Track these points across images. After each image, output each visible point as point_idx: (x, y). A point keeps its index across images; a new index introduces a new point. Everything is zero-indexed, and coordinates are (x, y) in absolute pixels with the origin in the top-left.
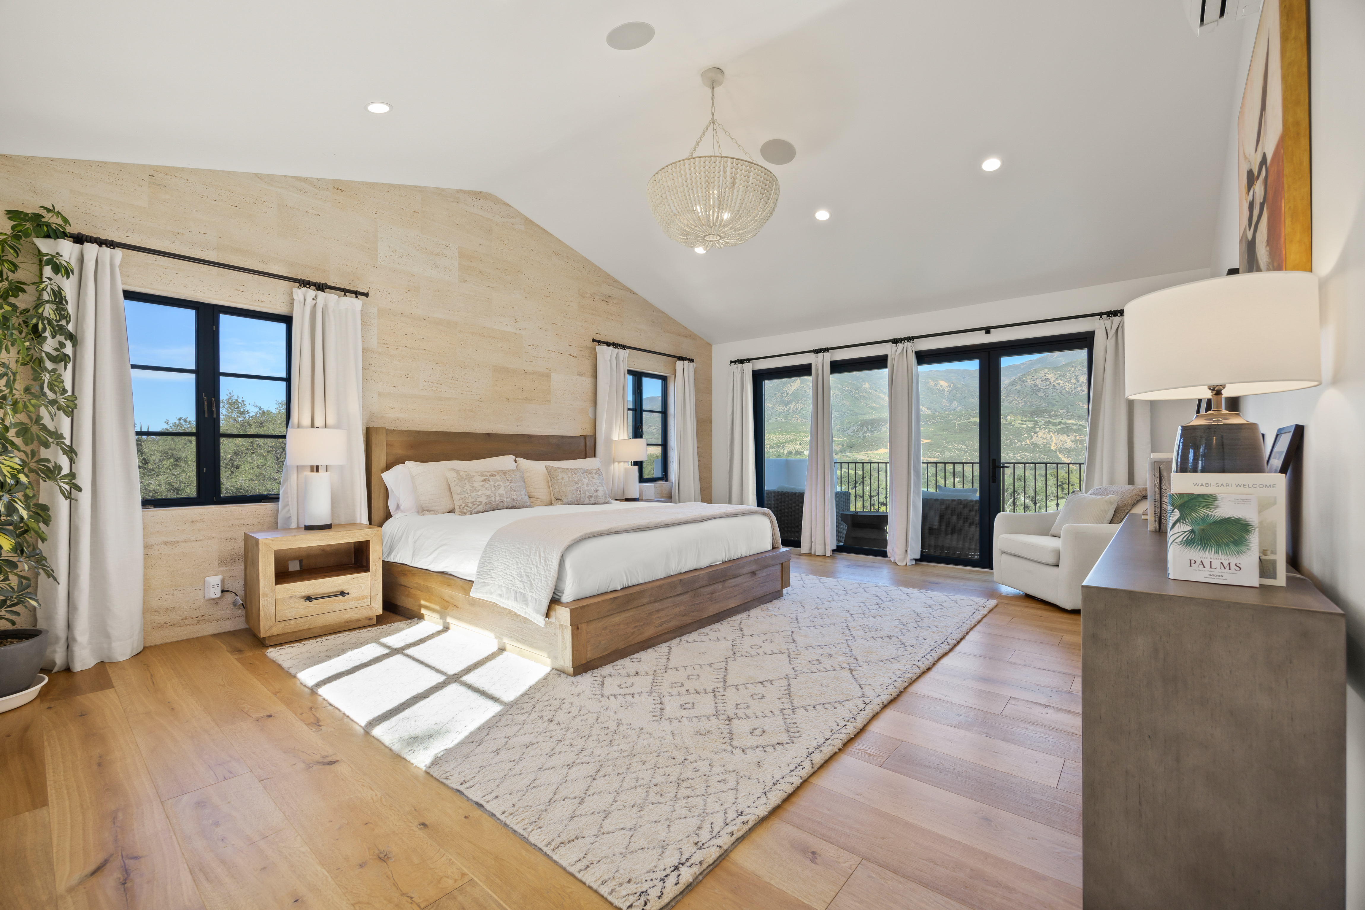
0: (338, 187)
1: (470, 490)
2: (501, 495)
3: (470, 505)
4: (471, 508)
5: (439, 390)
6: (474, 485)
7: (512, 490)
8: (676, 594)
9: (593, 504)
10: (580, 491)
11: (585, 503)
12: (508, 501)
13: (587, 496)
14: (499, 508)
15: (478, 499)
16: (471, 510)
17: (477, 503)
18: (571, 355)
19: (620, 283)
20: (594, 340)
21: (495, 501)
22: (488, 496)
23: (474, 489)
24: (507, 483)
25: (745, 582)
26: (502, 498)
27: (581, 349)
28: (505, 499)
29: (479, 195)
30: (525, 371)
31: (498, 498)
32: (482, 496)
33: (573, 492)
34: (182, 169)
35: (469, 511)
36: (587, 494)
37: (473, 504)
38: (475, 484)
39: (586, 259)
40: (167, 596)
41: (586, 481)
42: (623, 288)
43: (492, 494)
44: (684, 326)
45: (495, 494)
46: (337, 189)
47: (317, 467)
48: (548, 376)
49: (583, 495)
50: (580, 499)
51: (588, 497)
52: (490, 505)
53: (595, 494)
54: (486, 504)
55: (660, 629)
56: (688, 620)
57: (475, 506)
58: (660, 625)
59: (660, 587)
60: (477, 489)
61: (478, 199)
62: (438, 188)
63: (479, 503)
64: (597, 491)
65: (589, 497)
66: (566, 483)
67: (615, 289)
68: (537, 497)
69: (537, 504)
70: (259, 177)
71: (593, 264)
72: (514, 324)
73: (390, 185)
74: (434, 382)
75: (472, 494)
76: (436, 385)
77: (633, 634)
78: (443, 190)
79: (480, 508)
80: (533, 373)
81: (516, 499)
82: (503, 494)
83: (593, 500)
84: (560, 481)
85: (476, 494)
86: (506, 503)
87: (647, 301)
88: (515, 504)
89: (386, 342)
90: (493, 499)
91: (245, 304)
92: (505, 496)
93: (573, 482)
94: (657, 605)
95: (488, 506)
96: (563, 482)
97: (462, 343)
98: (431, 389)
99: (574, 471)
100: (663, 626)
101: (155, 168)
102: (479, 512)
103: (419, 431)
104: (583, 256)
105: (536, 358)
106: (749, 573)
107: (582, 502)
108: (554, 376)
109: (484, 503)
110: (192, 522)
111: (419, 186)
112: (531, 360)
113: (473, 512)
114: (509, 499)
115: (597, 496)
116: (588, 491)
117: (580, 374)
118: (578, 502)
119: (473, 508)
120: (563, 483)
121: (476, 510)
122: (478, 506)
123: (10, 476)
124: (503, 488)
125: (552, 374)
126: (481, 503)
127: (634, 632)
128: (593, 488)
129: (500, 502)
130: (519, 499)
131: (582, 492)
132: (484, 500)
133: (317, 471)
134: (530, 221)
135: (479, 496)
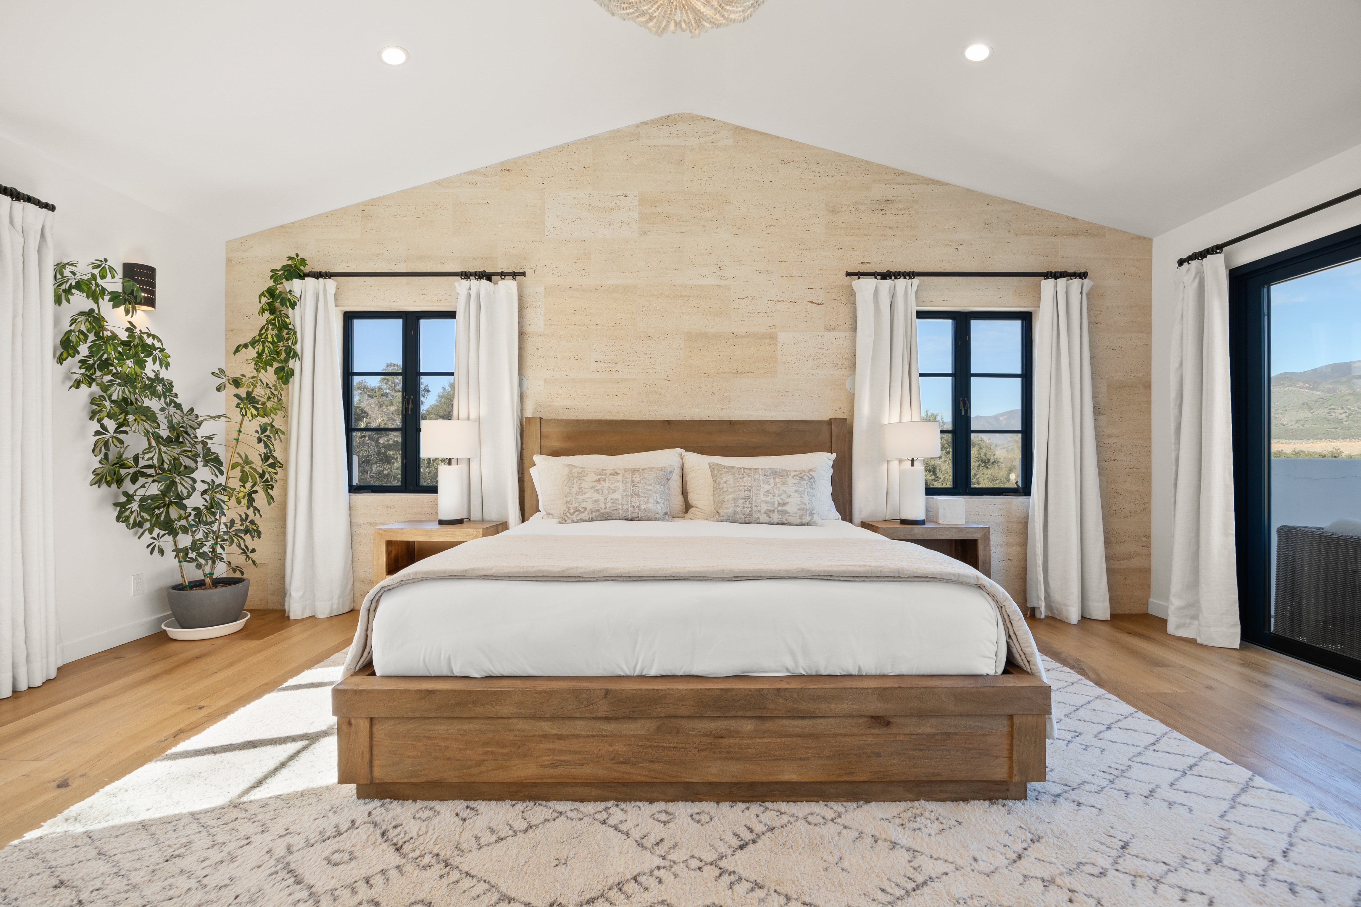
0: (505, 168)
1: (577, 491)
2: (614, 501)
3: (572, 511)
4: (572, 515)
5: (614, 370)
6: (582, 486)
7: (634, 494)
8: (593, 715)
9: (778, 524)
10: (750, 502)
11: (762, 520)
12: (624, 509)
13: (763, 511)
14: (614, 517)
15: (582, 504)
16: (572, 518)
17: (580, 509)
18: (812, 302)
19: (910, 175)
20: (848, 274)
21: (605, 508)
22: (596, 501)
23: (581, 492)
24: (630, 486)
25: (846, 735)
26: (615, 505)
27: (832, 291)
28: (620, 507)
29: (667, 120)
30: (734, 335)
31: (609, 505)
32: (588, 500)
33: (737, 504)
34: (383, 198)
35: (570, 519)
36: (764, 508)
37: (576, 509)
38: (584, 485)
39: (840, 155)
40: (370, 570)
41: (765, 487)
42: (917, 181)
43: (602, 499)
44: (1067, 217)
45: (605, 500)
46: (505, 170)
47: (450, 460)
48: (773, 337)
49: (755, 509)
50: (751, 515)
51: (765, 513)
52: (598, 514)
53: (780, 508)
54: (592, 511)
55: (551, 771)
56: (638, 774)
57: (578, 513)
58: (554, 766)
59: (550, 694)
60: (584, 490)
61: (665, 126)
62: (612, 131)
63: (582, 510)
64: (785, 504)
65: (768, 513)
66: (729, 490)
67: (901, 186)
68: (699, 506)
69: (698, 517)
70: (438, 183)
71: (853, 159)
72: (718, 273)
73: (557, 147)
74: (608, 361)
75: (577, 497)
76: (610, 365)
77: (480, 763)
78: (618, 131)
79: (585, 516)
80: (748, 335)
81: (638, 507)
82: (618, 500)
83: (776, 517)
84: (722, 485)
85: (581, 497)
86: (621, 512)
87: (973, 191)
88: (636, 515)
89: (553, 323)
90: (602, 505)
91: (427, 306)
92: (620, 502)
93: (741, 488)
94: (546, 727)
95: (596, 515)
96: (725, 487)
97: (643, 310)
98: (604, 370)
99: (748, 471)
100: (560, 769)
101: (365, 204)
102: (583, 521)
103: (578, 421)
104: (835, 153)
105: (752, 315)
106: (865, 716)
107: (755, 520)
108: (782, 337)
109: (589, 509)
110: (388, 507)
111: (590, 137)
112: (743, 319)
113: (575, 521)
114: (627, 507)
115: (784, 512)
116: (766, 502)
117: (829, 329)
118: (747, 520)
119: (575, 514)
120: (725, 489)
121: (579, 518)
122: (582, 513)
123: (168, 463)
124: (620, 491)
125: (779, 333)
126: (586, 509)
127: (483, 761)
128: (776, 499)
129: (612, 510)
130: (642, 508)
131: (754, 503)
132: (589, 505)
133: (450, 464)
134: (743, 129)
135: (584, 501)
